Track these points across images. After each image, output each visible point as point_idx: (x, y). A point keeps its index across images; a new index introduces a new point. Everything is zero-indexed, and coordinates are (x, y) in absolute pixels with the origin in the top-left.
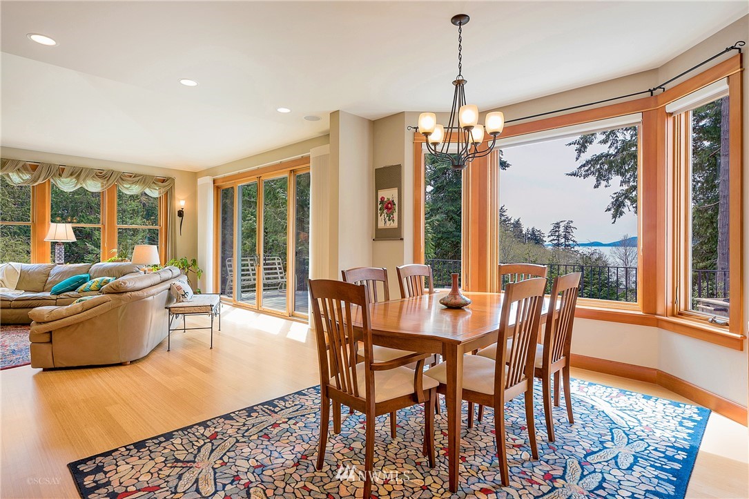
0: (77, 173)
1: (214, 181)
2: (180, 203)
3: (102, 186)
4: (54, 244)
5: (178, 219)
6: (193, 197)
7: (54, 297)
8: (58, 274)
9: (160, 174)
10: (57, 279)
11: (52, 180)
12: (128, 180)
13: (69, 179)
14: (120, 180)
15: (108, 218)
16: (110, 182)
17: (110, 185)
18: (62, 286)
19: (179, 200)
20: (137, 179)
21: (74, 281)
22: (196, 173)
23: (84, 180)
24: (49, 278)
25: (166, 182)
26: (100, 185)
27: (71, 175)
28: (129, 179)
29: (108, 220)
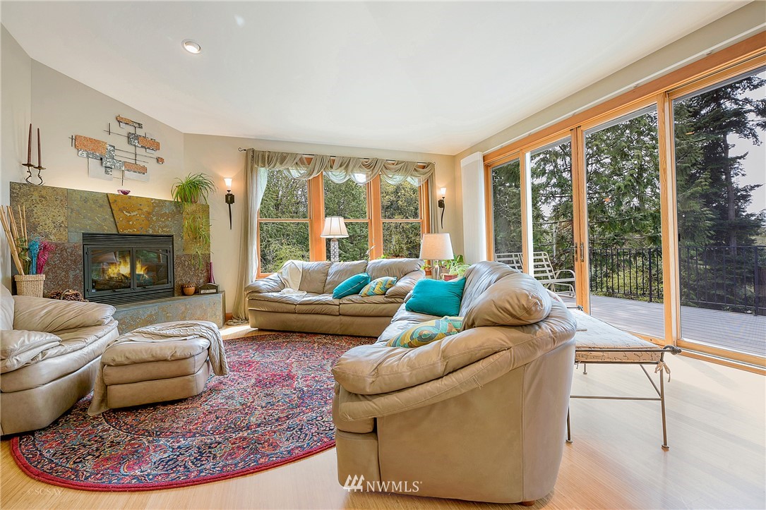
0: (346, 164)
1: (484, 157)
2: (441, 192)
3: (367, 177)
4: (329, 240)
5: (440, 210)
6: (454, 184)
7: (337, 302)
8: (336, 273)
9: (420, 160)
10: (336, 279)
11: (324, 173)
12: (392, 169)
13: (339, 170)
14: (384, 169)
15: (374, 212)
16: (375, 171)
17: (375, 175)
18: (343, 288)
19: (440, 189)
20: (399, 166)
21: (355, 281)
22: (454, 156)
23: (352, 171)
24: (328, 278)
25: (426, 168)
26: (365, 176)
27: (341, 166)
28: (392, 166)
29: (374, 214)
